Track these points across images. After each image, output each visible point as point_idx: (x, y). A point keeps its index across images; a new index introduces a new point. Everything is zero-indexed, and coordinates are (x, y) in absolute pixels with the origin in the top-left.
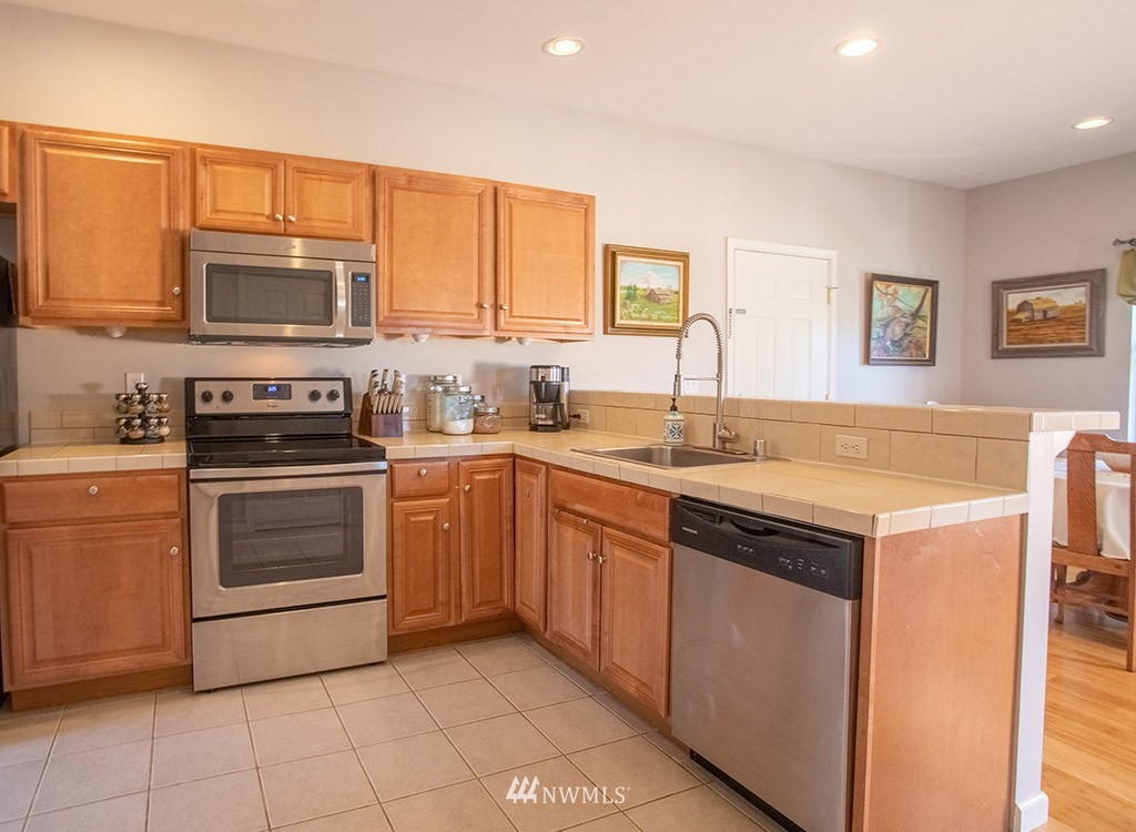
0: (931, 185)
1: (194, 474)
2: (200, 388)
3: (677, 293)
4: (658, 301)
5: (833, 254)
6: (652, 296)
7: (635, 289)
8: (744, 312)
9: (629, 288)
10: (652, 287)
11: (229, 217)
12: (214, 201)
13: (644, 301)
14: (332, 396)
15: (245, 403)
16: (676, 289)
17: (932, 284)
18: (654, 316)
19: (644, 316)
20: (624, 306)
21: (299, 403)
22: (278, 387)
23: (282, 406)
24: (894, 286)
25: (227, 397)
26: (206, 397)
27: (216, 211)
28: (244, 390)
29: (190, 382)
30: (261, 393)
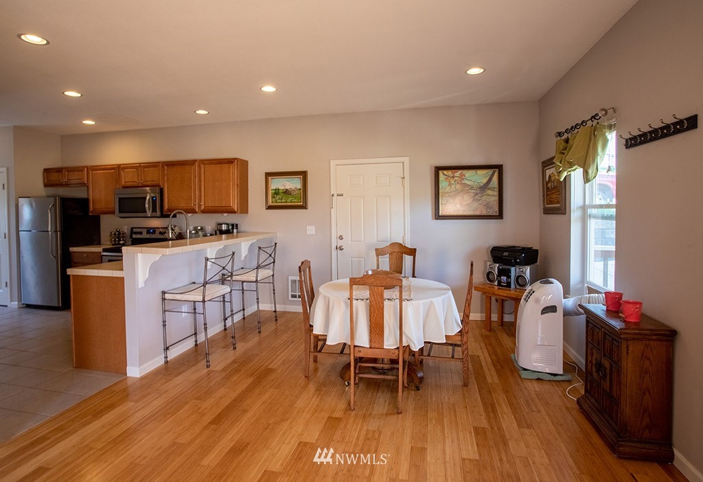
0: (498, 105)
1: (103, 254)
2: (134, 230)
3: (300, 189)
4: (290, 194)
5: (406, 160)
6: (287, 192)
7: (279, 190)
8: (342, 195)
9: (275, 190)
10: (287, 188)
11: (128, 184)
12: (124, 180)
13: (282, 194)
16: (299, 187)
17: (500, 168)
18: (289, 201)
19: (283, 201)
20: (273, 197)
21: (157, 235)
23: (153, 236)
24: (460, 172)
25: (141, 233)
26: (136, 233)
27: (125, 182)
28: (145, 231)
29: (132, 228)
30: (148, 232)
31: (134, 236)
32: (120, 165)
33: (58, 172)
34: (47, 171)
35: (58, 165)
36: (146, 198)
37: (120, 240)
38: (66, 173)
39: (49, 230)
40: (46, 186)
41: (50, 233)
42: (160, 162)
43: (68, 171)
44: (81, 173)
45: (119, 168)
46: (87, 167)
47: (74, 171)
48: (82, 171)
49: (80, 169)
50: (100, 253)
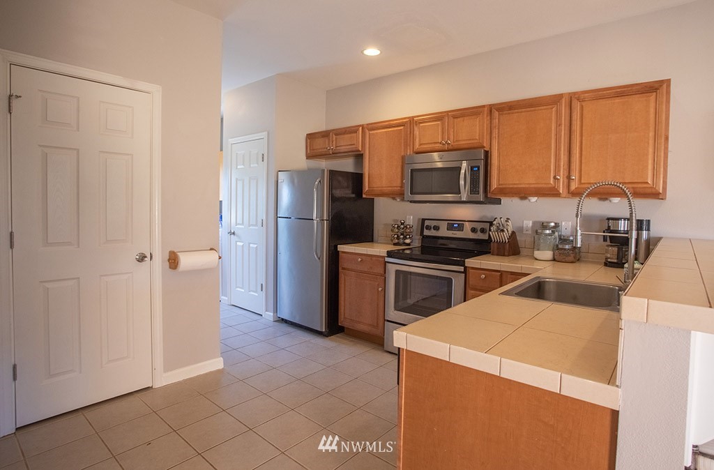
1: (387, 259)
2: (427, 223)
11: (425, 146)
12: (420, 141)
14: (483, 231)
15: (444, 232)
21: (467, 233)
22: (459, 224)
23: (458, 234)
25: (436, 228)
26: (428, 228)
27: (421, 145)
28: (444, 225)
29: (424, 220)
30: (450, 227)
31: (426, 233)
32: (413, 117)
33: (323, 136)
34: (310, 137)
35: (322, 127)
36: (460, 169)
37: (405, 238)
38: (334, 136)
39: (314, 217)
40: (309, 157)
41: (315, 222)
42: (484, 106)
43: (336, 135)
44: (355, 135)
45: (410, 124)
46: (362, 126)
47: (344, 133)
48: (356, 132)
49: (352, 130)
50: (384, 257)
